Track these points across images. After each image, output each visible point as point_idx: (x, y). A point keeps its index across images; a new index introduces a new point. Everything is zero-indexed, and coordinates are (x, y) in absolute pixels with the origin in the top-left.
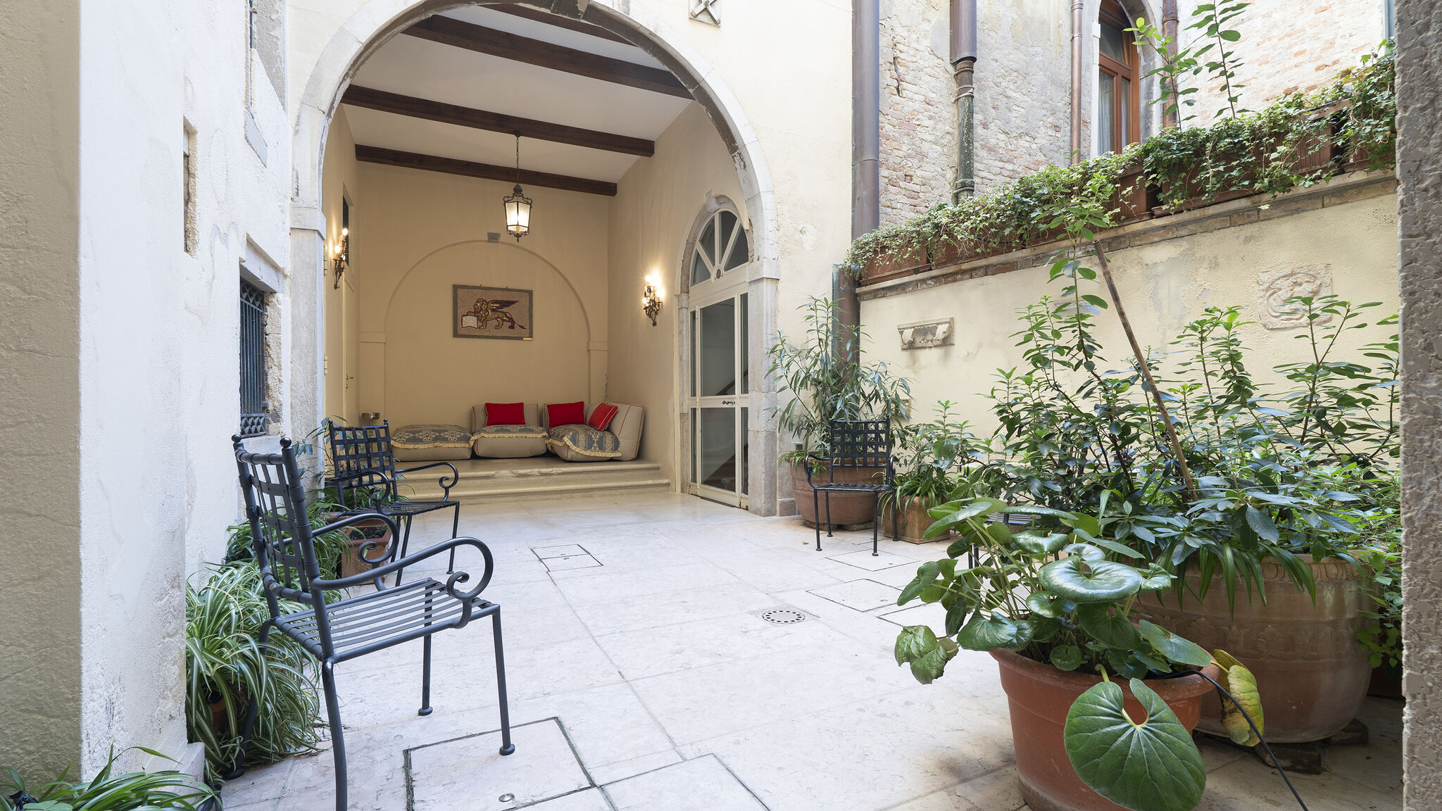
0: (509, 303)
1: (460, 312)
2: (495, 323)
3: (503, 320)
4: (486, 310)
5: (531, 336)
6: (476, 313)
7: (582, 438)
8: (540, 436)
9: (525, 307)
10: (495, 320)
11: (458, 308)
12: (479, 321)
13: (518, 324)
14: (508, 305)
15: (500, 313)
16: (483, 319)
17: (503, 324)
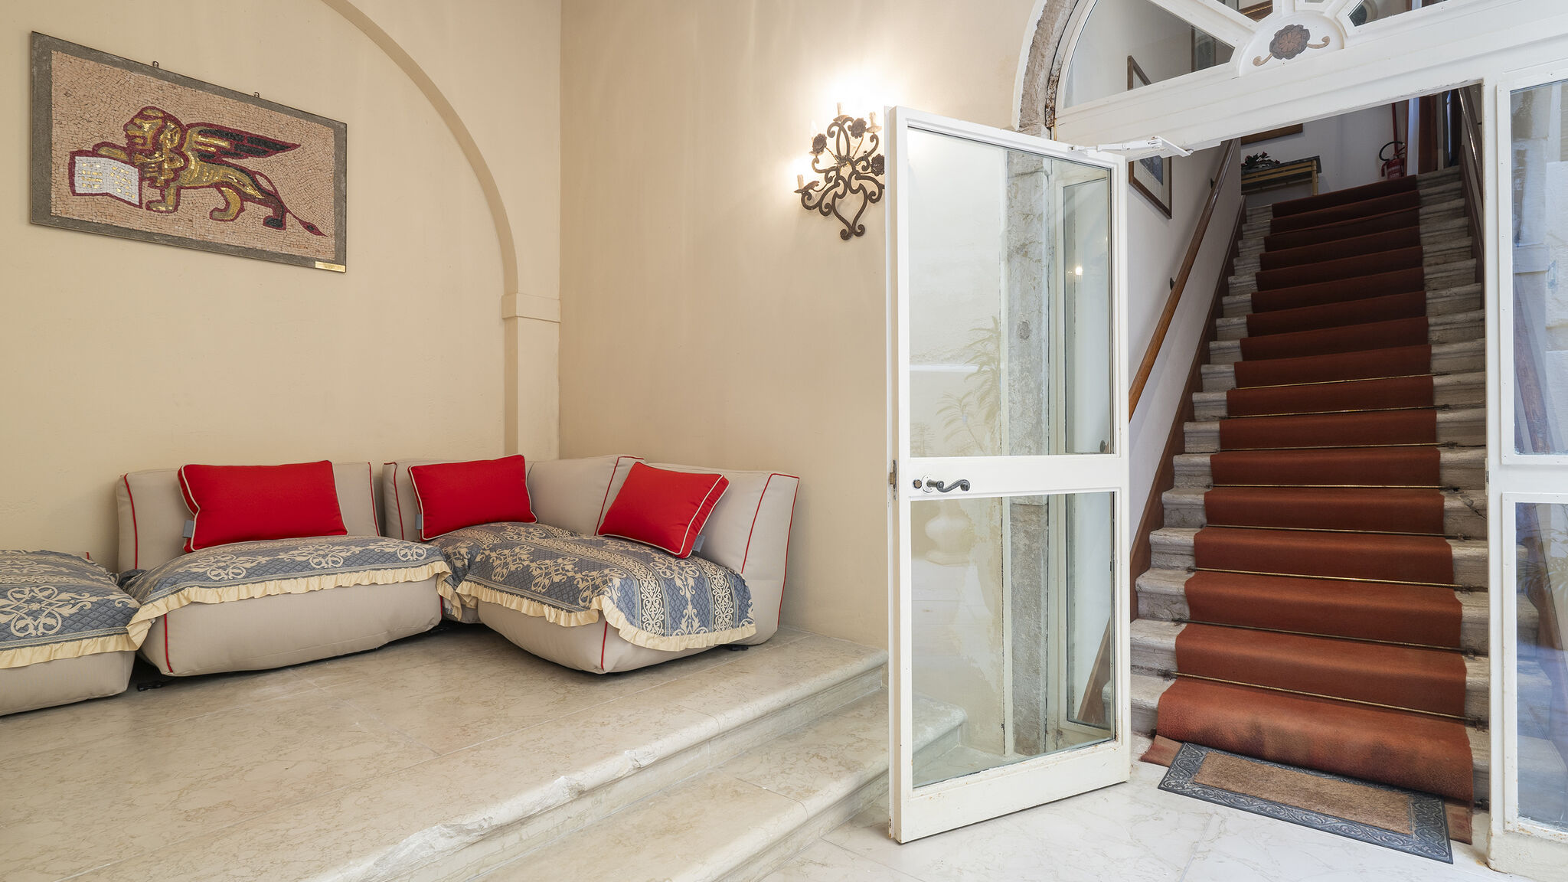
0: (267, 147)
1: (66, 137)
2: (214, 199)
3: (245, 197)
4: (178, 151)
5: (340, 257)
6: (132, 152)
7: (649, 590)
9: (321, 170)
10: (214, 191)
11: (55, 121)
12: (146, 184)
13: (297, 218)
14: (265, 153)
15: (230, 171)
16: (163, 178)
17: (242, 209)
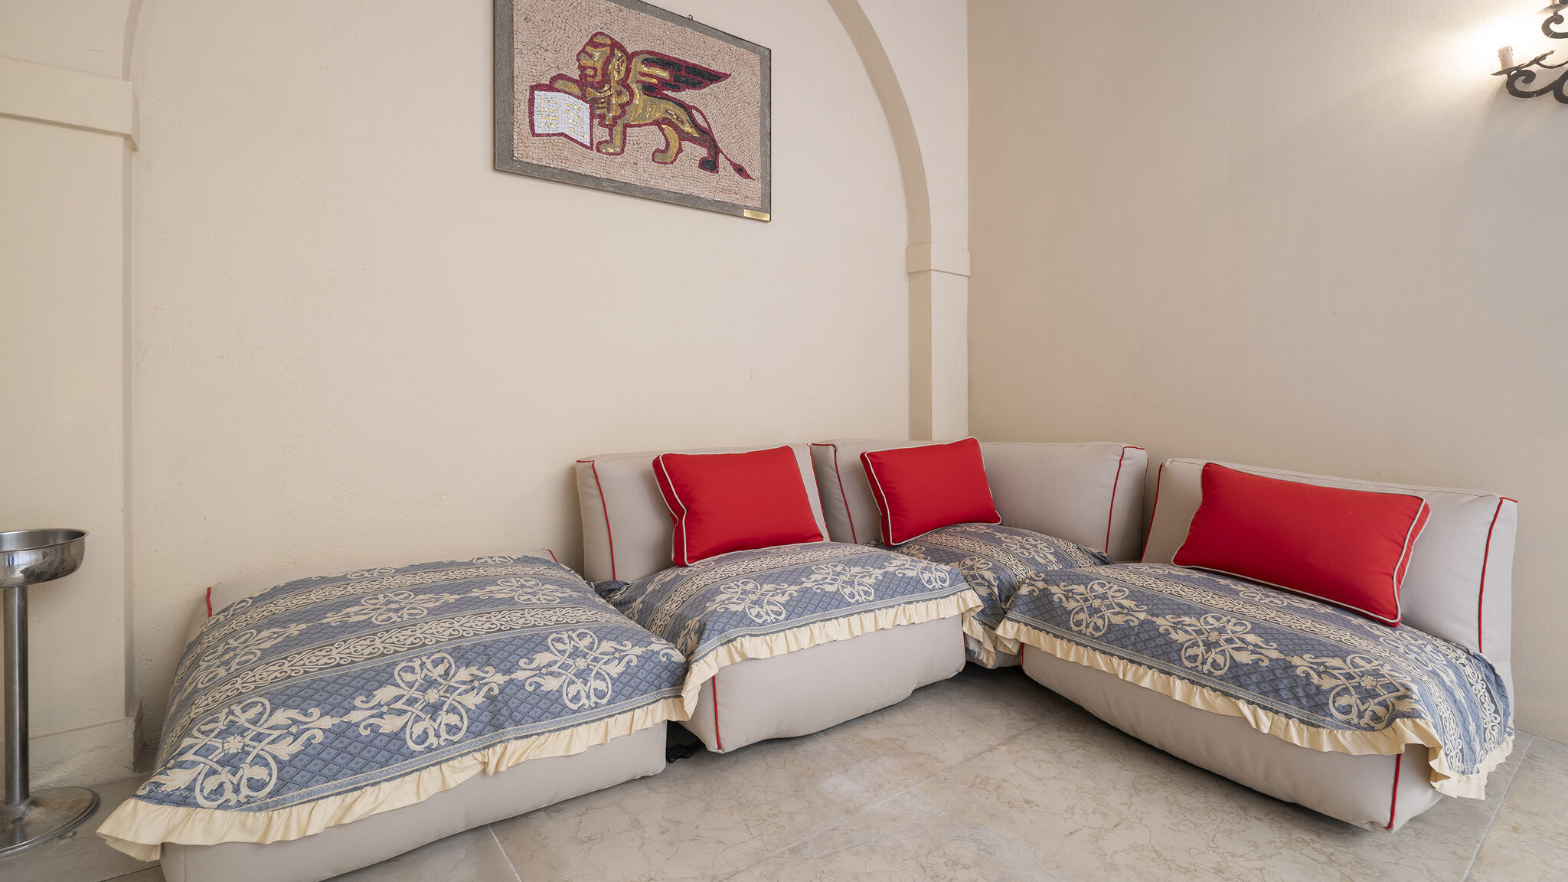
0: (702, 77)
1: (526, 69)
2: (655, 137)
3: (682, 136)
4: (623, 82)
5: (766, 206)
6: (586, 85)
8: (950, 608)
9: (749, 104)
10: (655, 128)
11: (516, 51)
12: (596, 121)
13: (729, 160)
14: (697, 85)
15: (670, 106)
16: (611, 115)
17: (680, 150)
